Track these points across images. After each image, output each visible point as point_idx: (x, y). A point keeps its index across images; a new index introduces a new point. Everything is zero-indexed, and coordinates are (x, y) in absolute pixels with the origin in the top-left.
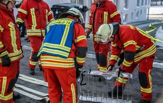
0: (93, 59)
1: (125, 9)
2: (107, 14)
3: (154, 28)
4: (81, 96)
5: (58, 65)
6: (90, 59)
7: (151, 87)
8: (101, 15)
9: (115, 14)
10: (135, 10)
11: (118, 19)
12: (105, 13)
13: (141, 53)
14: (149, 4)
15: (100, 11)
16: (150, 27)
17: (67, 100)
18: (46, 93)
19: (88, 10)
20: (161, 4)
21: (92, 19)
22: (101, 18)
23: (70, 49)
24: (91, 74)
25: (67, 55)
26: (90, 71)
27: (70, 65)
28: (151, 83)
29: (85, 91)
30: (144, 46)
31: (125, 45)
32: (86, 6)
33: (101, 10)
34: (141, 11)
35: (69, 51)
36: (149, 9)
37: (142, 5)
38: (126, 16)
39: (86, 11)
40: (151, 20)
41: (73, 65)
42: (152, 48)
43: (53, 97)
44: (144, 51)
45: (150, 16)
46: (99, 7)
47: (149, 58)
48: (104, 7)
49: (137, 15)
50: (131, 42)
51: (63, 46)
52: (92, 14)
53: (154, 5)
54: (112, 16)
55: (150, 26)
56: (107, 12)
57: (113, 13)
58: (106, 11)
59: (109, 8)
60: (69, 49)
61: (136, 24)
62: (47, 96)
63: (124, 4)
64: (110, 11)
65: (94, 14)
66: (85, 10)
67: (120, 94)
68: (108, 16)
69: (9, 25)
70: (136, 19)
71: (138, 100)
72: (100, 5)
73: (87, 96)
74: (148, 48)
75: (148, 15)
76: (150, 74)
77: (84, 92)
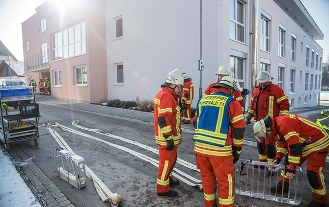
0: (254, 148)
1: (290, 92)
2: (273, 99)
3: (327, 116)
4: (237, 190)
5: (212, 153)
6: (250, 147)
7: (325, 188)
8: (266, 100)
9: (283, 98)
10: (303, 94)
11: (286, 105)
12: (270, 97)
13: (308, 147)
14: (319, 89)
15: (265, 96)
16: (322, 115)
17: (222, 191)
18: (200, 180)
19: (249, 93)
20: (328, 90)
21: (255, 104)
22: (265, 103)
23: (227, 135)
24: (252, 163)
25: (223, 143)
26: (251, 161)
27: (227, 154)
28: (323, 183)
29: (242, 182)
30: (310, 138)
31: (286, 137)
32: (246, 88)
33: (265, 94)
34: (310, 95)
35: (226, 138)
36: (319, 94)
37: (316, 89)
38: (292, 100)
39: (247, 94)
40: (323, 106)
41: (230, 153)
42: (322, 141)
43: (207, 186)
44: (311, 145)
45: (321, 102)
46: (264, 90)
47: (318, 153)
48: (269, 91)
49: (306, 100)
50: (292, 134)
51: (219, 133)
52: (255, 98)
53: (325, 90)
54: (279, 101)
55: (322, 113)
56: (273, 97)
57: (280, 97)
58: (272, 95)
59: (276, 92)
60: (225, 136)
61: (304, 109)
62: (201, 183)
63: (290, 88)
64: (277, 95)
65: (257, 98)
66: (245, 93)
67: (286, 191)
68: (274, 101)
69: (177, 109)
70: (304, 104)
71: (308, 201)
72: (264, 89)
73: (244, 190)
74: (317, 140)
75: (319, 100)
76: (322, 172)
77: (241, 184)
